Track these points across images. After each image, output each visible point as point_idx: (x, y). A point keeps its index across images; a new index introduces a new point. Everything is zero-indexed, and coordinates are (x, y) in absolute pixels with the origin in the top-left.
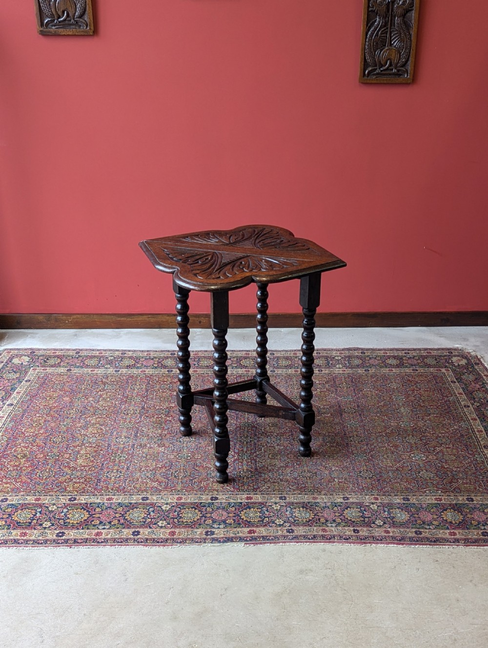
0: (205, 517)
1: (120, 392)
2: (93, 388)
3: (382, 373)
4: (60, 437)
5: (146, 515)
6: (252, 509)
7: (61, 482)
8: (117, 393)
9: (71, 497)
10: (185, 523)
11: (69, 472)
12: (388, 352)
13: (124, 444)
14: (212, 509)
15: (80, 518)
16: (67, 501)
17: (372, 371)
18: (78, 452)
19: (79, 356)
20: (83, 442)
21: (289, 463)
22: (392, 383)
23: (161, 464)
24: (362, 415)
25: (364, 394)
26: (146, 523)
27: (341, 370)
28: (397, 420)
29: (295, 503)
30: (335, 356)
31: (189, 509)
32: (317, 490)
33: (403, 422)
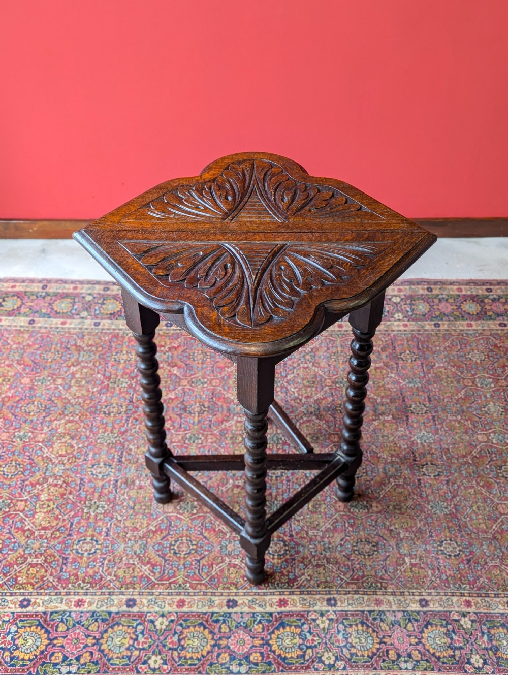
0: (219, 646)
1: (100, 367)
2: (63, 358)
3: (458, 331)
4: (14, 463)
5: (131, 642)
6: (288, 629)
7: (11, 565)
8: (96, 369)
9: (22, 598)
10: (189, 662)
11: (23, 541)
12: (463, 287)
13: (102, 479)
14: (230, 628)
15: (35, 647)
16: (17, 606)
17: (444, 325)
18: (38, 496)
19: (48, 294)
20: (45, 473)
21: (337, 521)
22: (473, 350)
23: (155, 523)
24: (436, 418)
25: (436, 374)
26: (132, 660)
27: (401, 323)
28: (486, 430)
29: (352, 615)
30: (393, 296)
31: (195, 626)
32: (381, 583)
33: (494, 433)
